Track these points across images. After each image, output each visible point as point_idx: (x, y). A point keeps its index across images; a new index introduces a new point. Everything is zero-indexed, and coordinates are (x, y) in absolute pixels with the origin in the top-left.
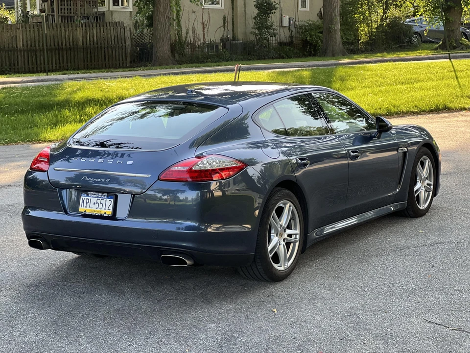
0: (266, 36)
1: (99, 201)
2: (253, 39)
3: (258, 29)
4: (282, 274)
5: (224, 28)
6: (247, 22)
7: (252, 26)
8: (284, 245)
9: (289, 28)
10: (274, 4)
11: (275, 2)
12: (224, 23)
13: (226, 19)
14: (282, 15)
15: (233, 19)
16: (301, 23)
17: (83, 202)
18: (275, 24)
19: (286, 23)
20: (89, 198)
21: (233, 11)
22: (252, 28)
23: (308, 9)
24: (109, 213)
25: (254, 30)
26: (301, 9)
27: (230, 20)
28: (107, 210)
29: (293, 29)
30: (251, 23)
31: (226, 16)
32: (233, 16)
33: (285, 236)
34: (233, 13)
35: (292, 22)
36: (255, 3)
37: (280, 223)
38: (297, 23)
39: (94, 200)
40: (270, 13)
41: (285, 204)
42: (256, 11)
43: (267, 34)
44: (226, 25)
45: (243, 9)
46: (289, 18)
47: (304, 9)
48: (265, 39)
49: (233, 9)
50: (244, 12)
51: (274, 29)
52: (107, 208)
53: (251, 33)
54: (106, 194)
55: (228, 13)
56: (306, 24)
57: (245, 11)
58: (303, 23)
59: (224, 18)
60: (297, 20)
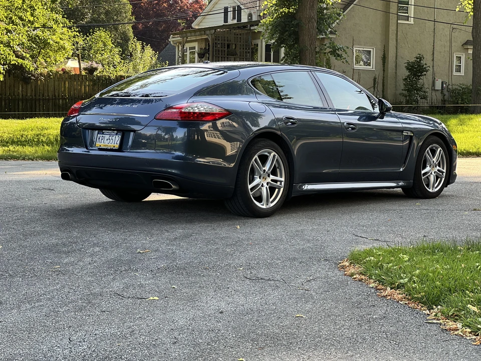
0: (415, 98)
1: (110, 138)
2: (402, 101)
3: (408, 90)
4: (263, 211)
5: (374, 88)
6: (398, 84)
7: (403, 88)
8: (266, 187)
9: (442, 91)
10: (425, 66)
11: (426, 64)
12: (374, 84)
13: (377, 80)
14: (435, 79)
15: (383, 80)
16: (454, 87)
17: (99, 138)
18: (426, 86)
19: (438, 86)
20: (104, 135)
21: (384, 73)
22: (402, 90)
23: (462, 73)
24: (117, 146)
25: (404, 92)
26: (455, 73)
27: (380, 81)
28: (115, 144)
29: (445, 92)
30: (401, 85)
31: (377, 77)
32: (384, 77)
33: (269, 180)
34: (384, 75)
35: (445, 85)
36: (406, 65)
37: (264, 168)
38: (450, 87)
39: (107, 137)
40: (421, 75)
41: (270, 153)
42: (407, 73)
43: (416, 95)
44: (376, 85)
45: (394, 71)
46: (442, 82)
47: (458, 74)
48: (414, 101)
49: (384, 70)
50: (394, 74)
51: (424, 92)
52: (115, 143)
53: (400, 94)
54: (116, 132)
55: (379, 74)
56: (459, 88)
57: (396, 73)
58: (456, 87)
59: (375, 79)
60: (451, 84)
